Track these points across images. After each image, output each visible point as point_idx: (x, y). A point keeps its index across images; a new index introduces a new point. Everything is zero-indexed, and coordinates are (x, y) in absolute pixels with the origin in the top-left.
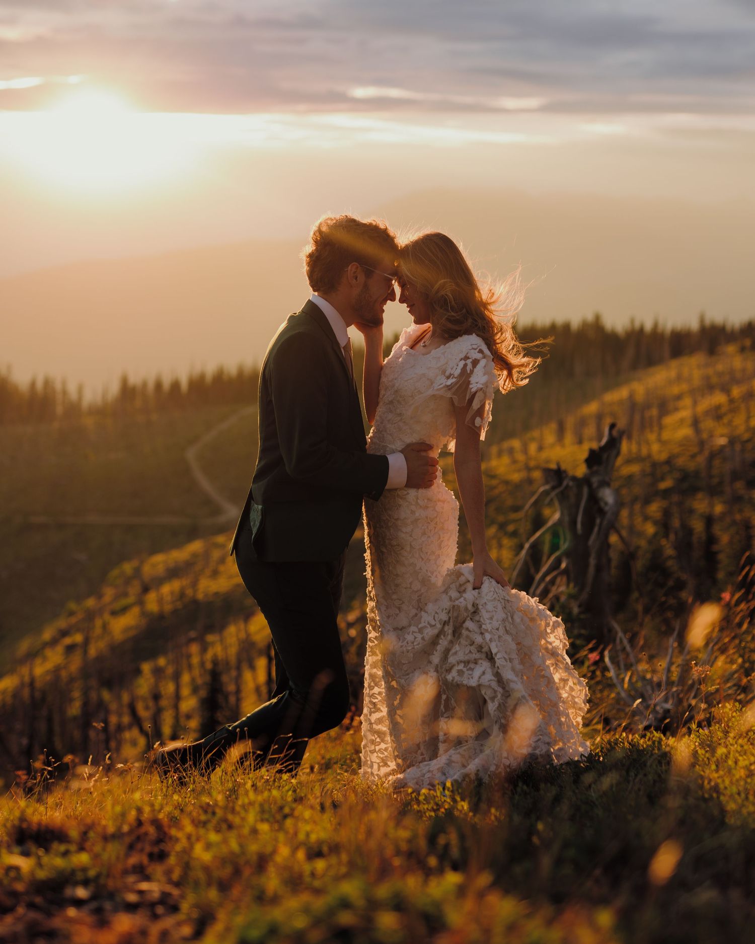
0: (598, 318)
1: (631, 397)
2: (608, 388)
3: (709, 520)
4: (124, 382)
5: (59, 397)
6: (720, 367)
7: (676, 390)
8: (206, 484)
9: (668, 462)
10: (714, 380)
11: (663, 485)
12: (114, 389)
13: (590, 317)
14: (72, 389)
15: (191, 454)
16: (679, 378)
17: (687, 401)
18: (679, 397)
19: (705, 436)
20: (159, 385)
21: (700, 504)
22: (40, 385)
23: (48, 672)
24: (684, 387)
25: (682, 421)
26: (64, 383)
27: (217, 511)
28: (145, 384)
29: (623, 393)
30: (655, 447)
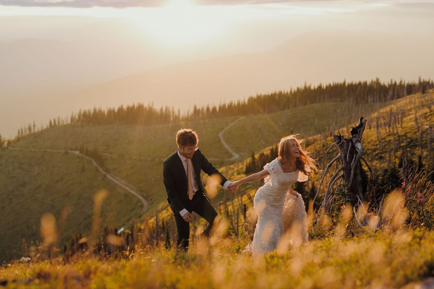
0: (378, 80)
1: (391, 110)
2: (382, 107)
3: (420, 158)
4: (195, 108)
5: (171, 114)
6: (427, 98)
7: (409, 107)
8: (226, 146)
9: (405, 135)
10: (424, 103)
11: (402, 145)
12: (192, 111)
13: (375, 80)
14: (176, 111)
15: (221, 135)
16: (410, 102)
17: (413, 112)
18: (410, 110)
19: (420, 125)
20: (208, 109)
21: (418, 152)
22: (164, 110)
23: (168, 215)
24: (412, 106)
25: (411, 119)
26: (173, 108)
27: (231, 156)
28: (203, 109)
29: (388, 109)
30: (400, 129)
